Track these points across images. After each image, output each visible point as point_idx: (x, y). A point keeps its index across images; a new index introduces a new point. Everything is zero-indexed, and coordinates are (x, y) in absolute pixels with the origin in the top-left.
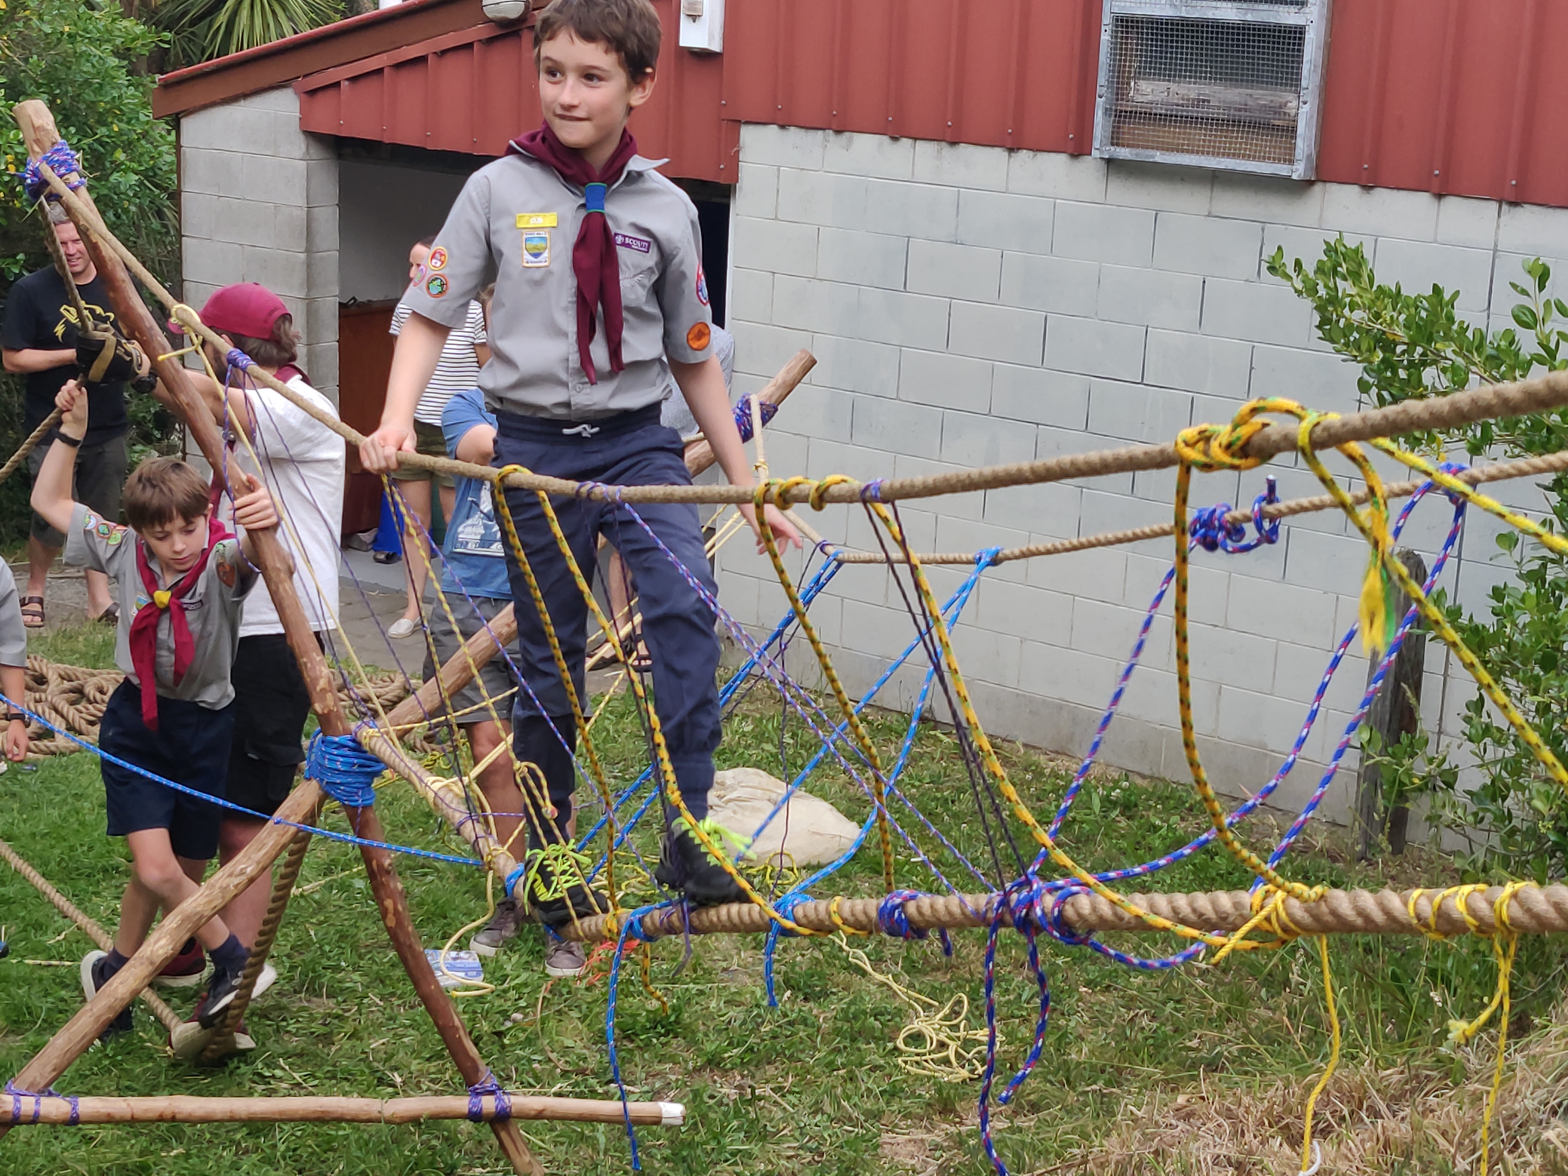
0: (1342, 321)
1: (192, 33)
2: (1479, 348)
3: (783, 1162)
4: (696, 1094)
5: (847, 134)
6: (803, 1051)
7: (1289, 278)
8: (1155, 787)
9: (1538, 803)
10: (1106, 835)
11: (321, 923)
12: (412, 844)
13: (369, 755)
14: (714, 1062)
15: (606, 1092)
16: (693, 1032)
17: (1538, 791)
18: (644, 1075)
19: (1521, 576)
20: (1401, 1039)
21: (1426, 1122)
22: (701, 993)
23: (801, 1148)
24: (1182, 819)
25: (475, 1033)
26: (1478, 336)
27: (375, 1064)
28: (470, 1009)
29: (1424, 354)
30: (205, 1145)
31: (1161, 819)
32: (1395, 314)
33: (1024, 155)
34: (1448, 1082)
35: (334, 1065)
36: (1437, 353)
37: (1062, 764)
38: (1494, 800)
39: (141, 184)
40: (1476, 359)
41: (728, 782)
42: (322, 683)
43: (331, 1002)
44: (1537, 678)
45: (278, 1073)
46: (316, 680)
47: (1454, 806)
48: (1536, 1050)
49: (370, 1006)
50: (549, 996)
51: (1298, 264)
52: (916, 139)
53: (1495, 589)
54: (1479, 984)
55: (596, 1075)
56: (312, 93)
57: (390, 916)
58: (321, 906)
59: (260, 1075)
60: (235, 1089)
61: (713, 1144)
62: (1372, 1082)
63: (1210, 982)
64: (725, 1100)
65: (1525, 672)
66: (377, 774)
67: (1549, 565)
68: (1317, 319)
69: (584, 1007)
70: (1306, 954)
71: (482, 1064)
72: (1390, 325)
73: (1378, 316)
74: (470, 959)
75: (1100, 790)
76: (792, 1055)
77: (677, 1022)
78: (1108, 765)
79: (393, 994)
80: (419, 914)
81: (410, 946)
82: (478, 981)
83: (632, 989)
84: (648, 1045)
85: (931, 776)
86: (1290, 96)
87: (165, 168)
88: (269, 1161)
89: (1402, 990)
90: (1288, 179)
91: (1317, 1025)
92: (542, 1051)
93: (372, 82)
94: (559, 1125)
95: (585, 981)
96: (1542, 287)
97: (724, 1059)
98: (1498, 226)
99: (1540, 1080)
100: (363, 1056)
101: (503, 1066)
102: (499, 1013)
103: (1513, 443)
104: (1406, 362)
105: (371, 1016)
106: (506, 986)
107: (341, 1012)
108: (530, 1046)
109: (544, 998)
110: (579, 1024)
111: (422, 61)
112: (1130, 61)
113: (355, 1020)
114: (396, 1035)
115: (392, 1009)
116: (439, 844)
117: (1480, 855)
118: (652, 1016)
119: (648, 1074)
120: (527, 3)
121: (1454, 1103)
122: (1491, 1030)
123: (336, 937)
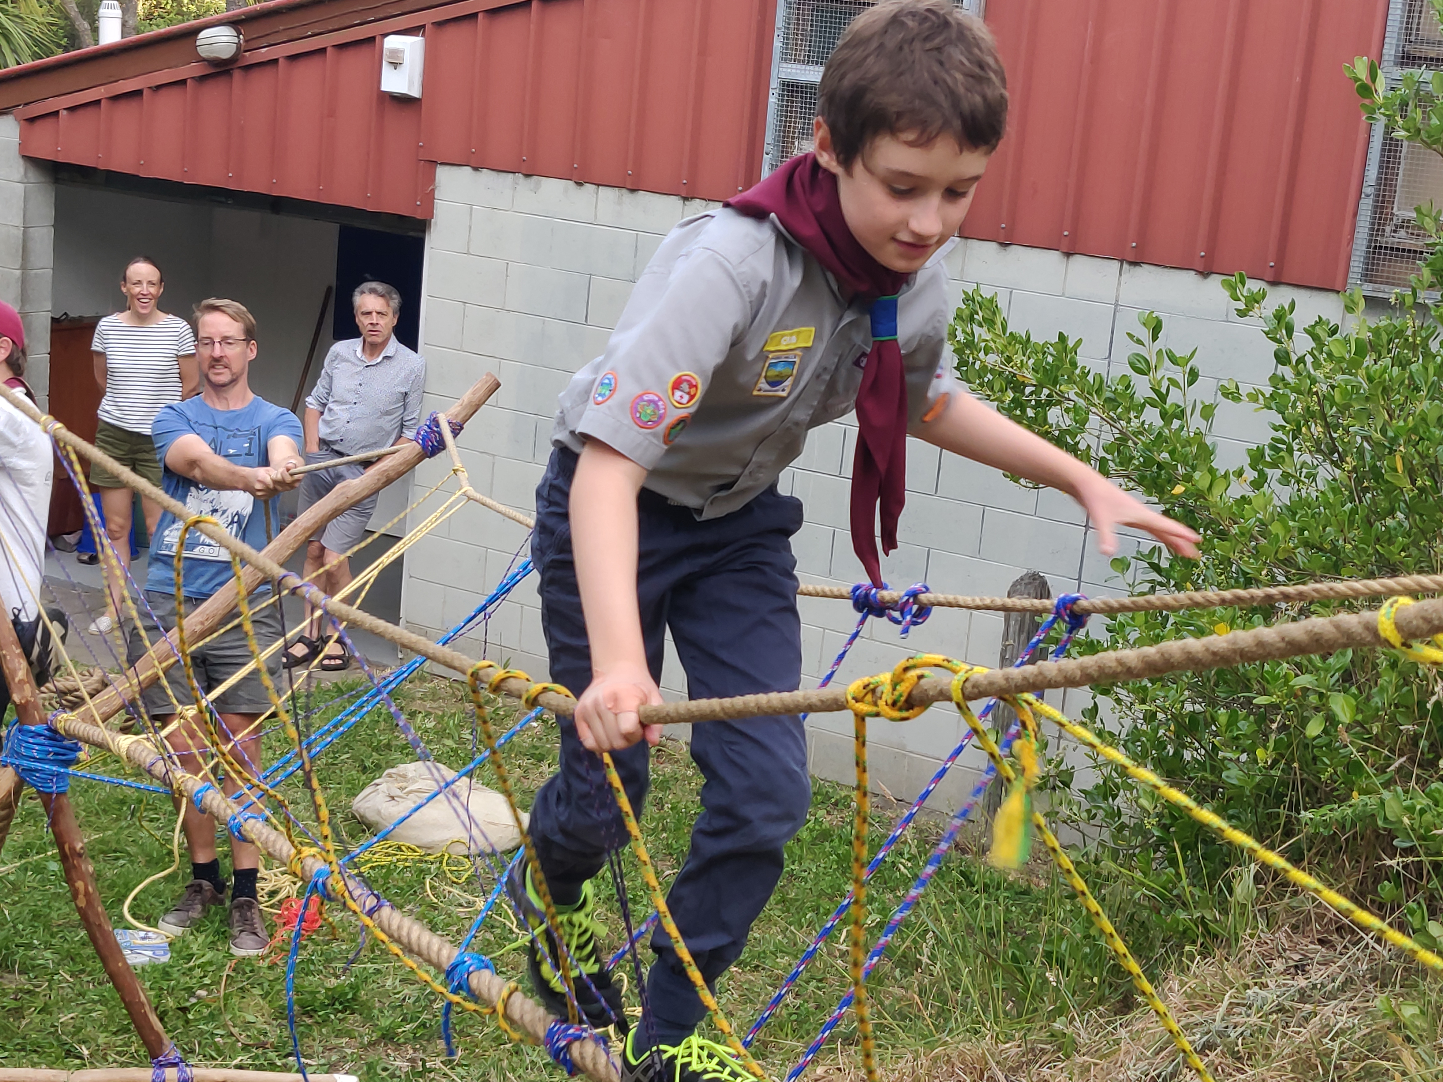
0: (978, 363)
2: (1098, 392)
4: (370, 1066)
5: (535, 178)
6: (471, 1027)
9: (1143, 801)
11: (15, 903)
12: (106, 829)
14: (388, 1037)
15: (285, 1065)
16: (370, 1009)
17: (1145, 791)
18: (321, 1049)
20: (1020, 1015)
22: (378, 971)
24: (828, 813)
25: (161, 1009)
26: (1098, 380)
27: (64, 1037)
28: (157, 986)
29: (1050, 395)
32: (1025, 359)
33: (697, 204)
34: (1060, 1054)
35: (24, 1038)
36: (1061, 394)
38: (1105, 799)
40: (1096, 401)
41: (410, 775)
42: (20, 674)
43: (23, 978)
44: (1145, 689)
47: (1069, 803)
48: (1138, 1026)
49: (60, 982)
50: (233, 974)
52: (598, 185)
54: (1089, 966)
55: (276, 1049)
56: (32, 120)
57: (81, 896)
58: (15, 888)
62: (992, 1055)
64: (398, 1073)
65: (1133, 684)
67: (1158, 588)
69: (266, 985)
70: (936, 937)
71: (166, 1038)
72: (1020, 369)
73: (1009, 359)
76: (462, 1031)
77: (354, 999)
79: (82, 971)
80: (110, 896)
81: (100, 925)
82: (163, 960)
83: (312, 968)
84: (326, 1021)
89: (1021, 971)
91: (946, 1003)
92: (225, 1026)
93: (90, 112)
95: (267, 960)
96: (1155, 338)
97: (397, 1034)
98: (1119, 284)
99: (1142, 1053)
100: (52, 1030)
101: (187, 1040)
102: (184, 989)
103: (1128, 477)
104: (1033, 402)
105: (61, 991)
106: (191, 964)
107: (32, 988)
108: (214, 1021)
109: (228, 975)
110: (261, 1001)
111: (137, 94)
112: (795, 123)
113: (45, 995)
114: (84, 1009)
115: (82, 986)
116: (131, 830)
117: (1092, 848)
118: (330, 993)
119: (325, 1048)
120: (238, 44)
121: (1064, 1074)
122: (1100, 1008)
123: (30, 917)
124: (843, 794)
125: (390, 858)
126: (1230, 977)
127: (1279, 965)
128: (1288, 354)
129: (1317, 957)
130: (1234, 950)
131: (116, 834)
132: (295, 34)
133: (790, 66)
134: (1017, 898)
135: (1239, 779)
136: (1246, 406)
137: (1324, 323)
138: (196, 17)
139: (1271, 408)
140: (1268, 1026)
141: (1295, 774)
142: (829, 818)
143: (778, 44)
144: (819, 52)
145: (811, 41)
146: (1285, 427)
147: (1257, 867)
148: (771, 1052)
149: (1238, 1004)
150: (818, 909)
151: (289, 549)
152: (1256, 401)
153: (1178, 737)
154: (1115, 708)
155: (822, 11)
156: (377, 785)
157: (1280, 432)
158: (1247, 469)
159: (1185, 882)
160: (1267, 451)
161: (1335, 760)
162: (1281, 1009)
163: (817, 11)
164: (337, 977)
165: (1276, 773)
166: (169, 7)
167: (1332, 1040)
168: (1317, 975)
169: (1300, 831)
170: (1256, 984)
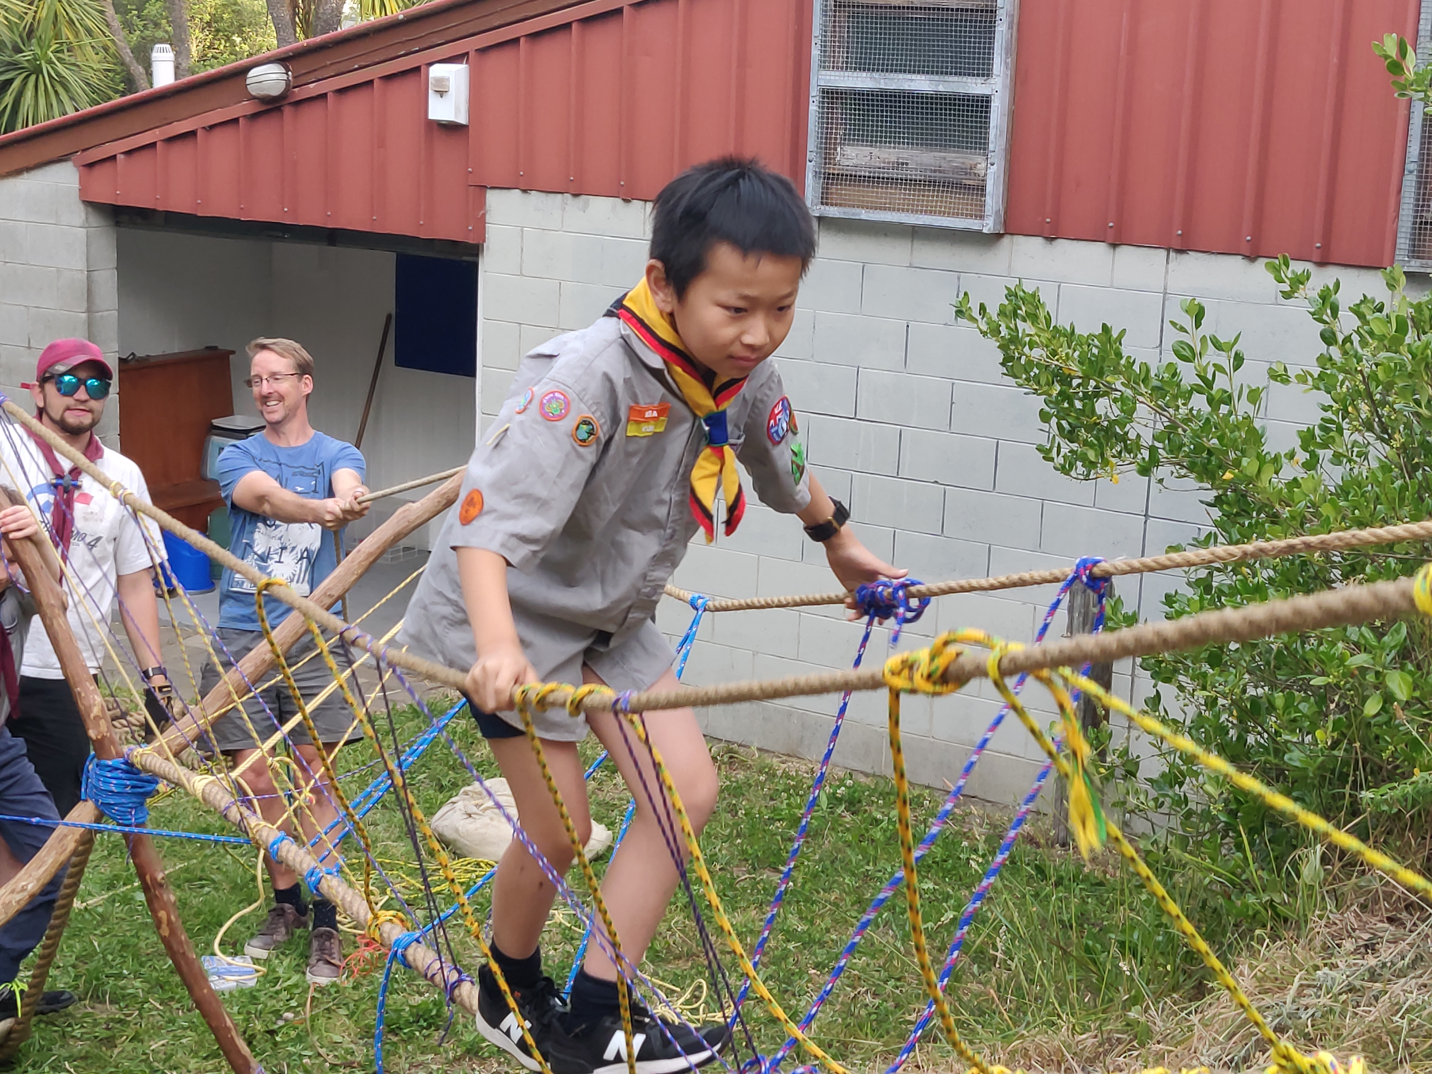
0: (1023, 359)
2: (1146, 380)
5: (583, 198)
7: (975, 320)
8: (877, 784)
9: (1208, 787)
10: (833, 829)
11: (104, 935)
12: (190, 859)
13: (143, 776)
17: (1212, 777)
18: (407, 1066)
19: (1189, 584)
20: (1095, 1006)
25: (249, 1032)
26: (1144, 369)
27: (156, 1064)
28: (245, 1010)
29: (1095, 387)
31: (882, 813)
32: (1070, 351)
34: (1135, 1043)
35: (117, 1067)
36: (1108, 385)
37: (793, 766)
38: (1171, 787)
40: (1143, 390)
42: (96, 711)
43: (114, 1008)
44: (1205, 675)
46: (89, 709)
47: (1137, 792)
48: (1209, 1013)
49: (150, 1010)
50: (317, 995)
51: (982, 308)
52: (646, 201)
53: (1167, 596)
54: (1162, 953)
55: (362, 1067)
56: (91, 166)
57: (164, 926)
58: (104, 919)
62: (1069, 1047)
65: (1194, 670)
66: (148, 794)
67: (1215, 573)
68: (1001, 357)
69: (351, 1005)
70: (1010, 932)
71: (254, 1062)
72: (1065, 361)
73: (1054, 353)
74: (244, 963)
75: (827, 789)
77: (438, 1015)
78: (834, 766)
79: (172, 999)
80: (196, 925)
81: (184, 953)
83: (396, 986)
84: (411, 1038)
86: (980, 159)
89: (1095, 963)
90: (979, 233)
91: (1023, 997)
92: (312, 1047)
93: (146, 154)
96: (1198, 324)
97: (482, 1048)
98: (1167, 272)
99: (1214, 1039)
100: (144, 1057)
101: (276, 1062)
102: (272, 1012)
103: (1179, 464)
104: (1081, 394)
105: (151, 1019)
106: (278, 987)
107: (122, 1017)
108: (301, 1042)
109: (313, 997)
110: (347, 1021)
111: (192, 134)
112: (836, 129)
113: (136, 1024)
114: (174, 1036)
115: (171, 1012)
116: (215, 858)
117: (1161, 835)
118: (415, 1010)
119: (411, 1065)
120: (288, 81)
121: (1140, 1062)
122: (1174, 995)
123: (119, 947)
124: (916, 792)
125: (469, 875)
126: (1299, 958)
127: (1349, 945)
128: (1334, 334)
129: (1387, 936)
130: (1304, 932)
131: (201, 862)
132: (342, 67)
133: (828, 73)
134: (1093, 889)
135: (1301, 761)
136: (1295, 387)
137: (1369, 301)
138: (251, 55)
139: (1319, 389)
140: (1338, 1007)
141: (1357, 753)
143: (816, 52)
144: (856, 58)
145: (848, 48)
146: (1332, 407)
147: (1323, 848)
148: (853, 1053)
149: (1309, 986)
150: (894, 909)
151: (353, 574)
152: (1305, 382)
153: (1240, 721)
154: (1179, 695)
155: (858, 17)
156: (454, 803)
157: (1330, 412)
158: (1299, 451)
159: (1253, 867)
160: (1317, 431)
161: (1395, 738)
162: (1351, 989)
163: (853, 17)
164: (421, 994)
165: (1340, 753)
166: (222, 47)
167: (1402, 1017)
168: (1386, 953)
169: (1365, 811)
170: (1325, 965)
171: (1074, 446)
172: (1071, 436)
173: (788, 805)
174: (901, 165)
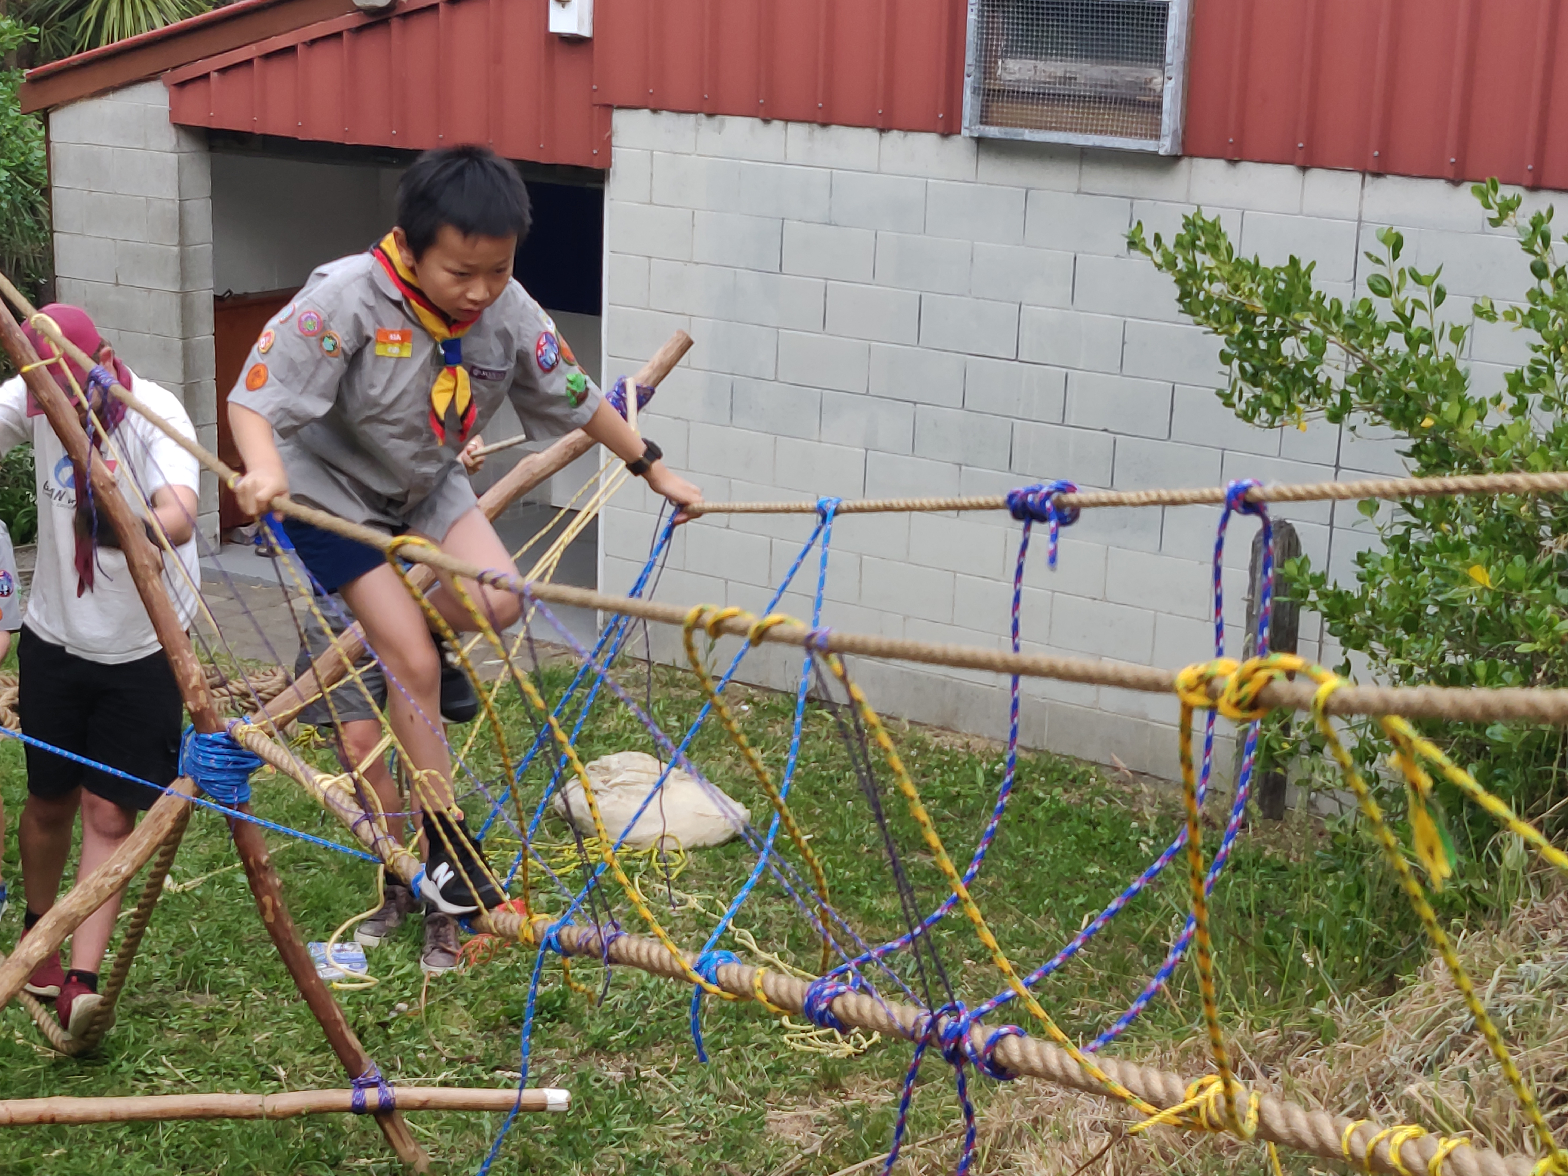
0: (1202, 294)
1: (62, 27)
2: (1337, 317)
3: (669, 1142)
4: (582, 1078)
5: (719, 118)
7: (1148, 252)
8: (1038, 759)
10: (990, 808)
11: (203, 919)
13: (245, 751)
14: (600, 1046)
15: (493, 1079)
16: (580, 1017)
18: (529, 1061)
19: (1383, 541)
20: (1275, 1001)
21: (1296, 1082)
22: (587, 977)
23: (687, 1128)
24: (1066, 791)
25: (360, 1025)
26: (1335, 305)
27: (259, 1058)
28: (355, 1000)
29: (1283, 325)
30: (87, 1145)
31: (1045, 792)
32: (1254, 286)
33: (894, 136)
34: (1318, 1041)
35: (217, 1061)
36: (1296, 323)
37: (946, 740)
38: (1362, 763)
39: (13, 180)
40: (1335, 328)
41: (614, 766)
42: (194, 681)
43: (215, 998)
44: (1399, 641)
45: (161, 1070)
46: (188, 678)
47: (1323, 769)
48: (1401, 1009)
49: (253, 1000)
50: (432, 985)
51: (1158, 239)
52: (787, 121)
53: (1359, 555)
54: (1350, 944)
55: (481, 1062)
56: (182, 85)
57: (269, 912)
58: (203, 902)
59: (142, 1073)
60: (117, 1087)
61: (599, 1127)
62: (1246, 1045)
63: (1092, 950)
64: (611, 1083)
65: (1387, 636)
66: (252, 770)
67: (1413, 530)
68: (1177, 293)
69: (469, 995)
71: (365, 1056)
72: (1249, 297)
73: (1236, 288)
74: (353, 950)
75: (984, 764)
76: (678, 1036)
77: (563, 1007)
78: (992, 739)
79: (276, 988)
80: (302, 909)
81: (291, 941)
82: (361, 973)
83: (517, 975)
84: (534, 1030)
85: (817, 755)
86: (1156, 73)
87: (36, 164)
88: (153, 1158)
89: (1275, 954)
90: (1155, 154)
91: (1196, 991)
92: (427, 1041)
93: (241, 74)
94: (445, 1115)
96: (1396, 256)
97: (610, 1043)
98: (1362, 197)
99: (1406, 1037)
100: (247, 1051)
101: (388, 1057)
102: (384, 1003)
103: (1373, 410)
104: (1265, 333)
105: (254, 1010)
106: (390, 976)
107: (223, 1008)
108: (415, 1035)
109: (428, 987)
110: (465, 1012)
111: (291, 51)
112: (997, 40)
113: (238, 1015)
114: (280, 1028)
115: (276, 1003)
117: (1350, 816)
118: (538, 1001)
119: (534, 1060)
121: (1324, 1062)
122: (1363, 990)
123: (219, 933)
124: (1081, 769)
125: (595, 856)
126: (1500, 950)
127: (1554, 936)
128: (1545, 266)
130: (1505, 922)
134: (1275, 874)
135: (1504, 736)
136: (1502, 325)
139: (1528, 327)
140: (1541, 1004)
142: (1066, 796)
146: (1542, 346)
149: (1510, 980)
150: (1057, 894)
152: (1514, 319)
154: (1371, 663)
156: (580, 779)
157: (1540, 353)
158: (1506, 395)
160: (1526, 374)
162: (1556, 984)
164: (545, 984)
170: (1528, 958)
171: (1258, 391)
172: (1254, 379)
173: (942, 782)
174: (1067, 80)
